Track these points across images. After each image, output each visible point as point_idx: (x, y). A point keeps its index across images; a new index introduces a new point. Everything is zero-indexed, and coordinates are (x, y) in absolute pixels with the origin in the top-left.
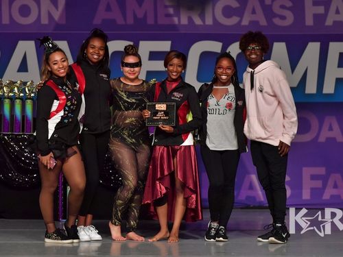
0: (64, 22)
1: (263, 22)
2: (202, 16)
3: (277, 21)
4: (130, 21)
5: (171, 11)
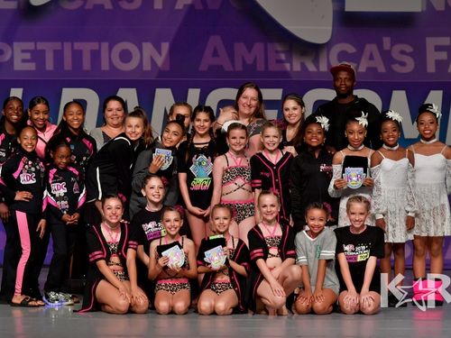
0: (168, 68)
1: (381, 69)
2: (316, 62)
3: (396, 68)
4: (239, 67)
5: (283, 57)
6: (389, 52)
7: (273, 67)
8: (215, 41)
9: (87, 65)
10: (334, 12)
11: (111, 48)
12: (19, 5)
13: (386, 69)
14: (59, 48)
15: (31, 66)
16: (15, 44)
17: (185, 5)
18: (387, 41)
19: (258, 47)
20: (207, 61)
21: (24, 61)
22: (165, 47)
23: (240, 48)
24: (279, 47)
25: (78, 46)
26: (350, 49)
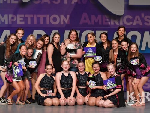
6: (143, 18)
7: (104, 23)
8: (85, 15)
9: (42, 23)
10: (125, 5)
11: (50, 17)
12: (19, 2)
13: (142, 24)
14: (33, 17)
15: (23, 23)
16: (18, 16)
17: (75, 2)
18: (143, 15)
19: (99, 17)
20: (82, 21)
21: (20, 21)
22: (68, 16)
23: (93, 17)
24: (106, 17)
25: (39, 16)
26: (131, 17)
